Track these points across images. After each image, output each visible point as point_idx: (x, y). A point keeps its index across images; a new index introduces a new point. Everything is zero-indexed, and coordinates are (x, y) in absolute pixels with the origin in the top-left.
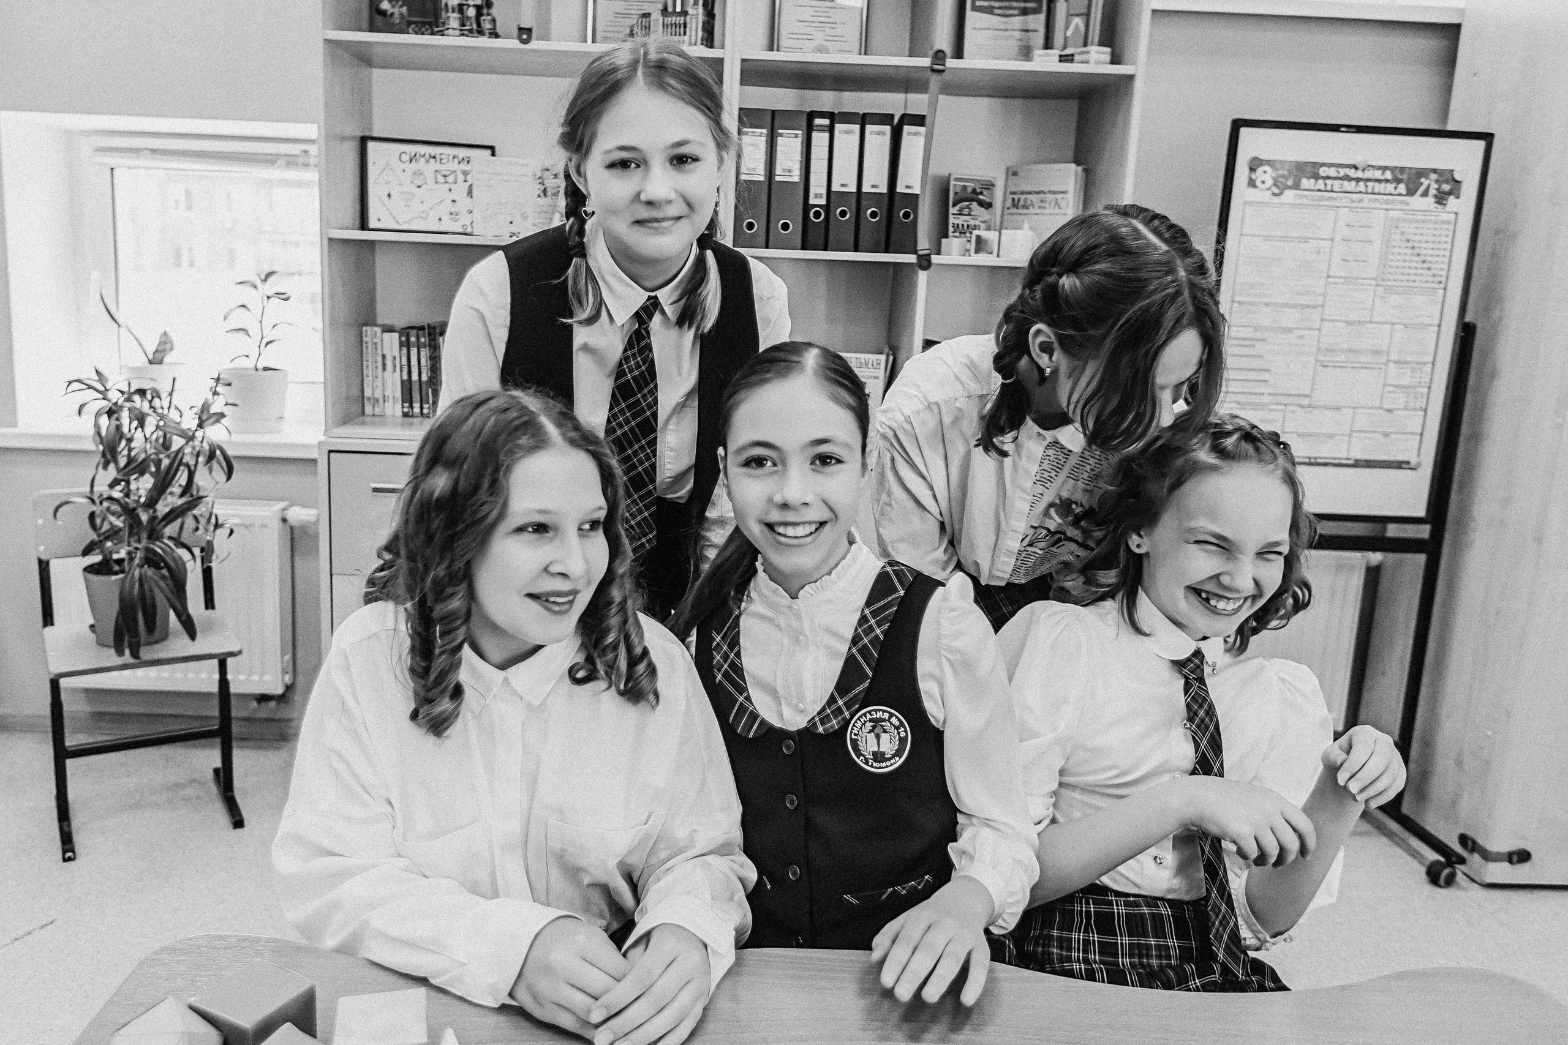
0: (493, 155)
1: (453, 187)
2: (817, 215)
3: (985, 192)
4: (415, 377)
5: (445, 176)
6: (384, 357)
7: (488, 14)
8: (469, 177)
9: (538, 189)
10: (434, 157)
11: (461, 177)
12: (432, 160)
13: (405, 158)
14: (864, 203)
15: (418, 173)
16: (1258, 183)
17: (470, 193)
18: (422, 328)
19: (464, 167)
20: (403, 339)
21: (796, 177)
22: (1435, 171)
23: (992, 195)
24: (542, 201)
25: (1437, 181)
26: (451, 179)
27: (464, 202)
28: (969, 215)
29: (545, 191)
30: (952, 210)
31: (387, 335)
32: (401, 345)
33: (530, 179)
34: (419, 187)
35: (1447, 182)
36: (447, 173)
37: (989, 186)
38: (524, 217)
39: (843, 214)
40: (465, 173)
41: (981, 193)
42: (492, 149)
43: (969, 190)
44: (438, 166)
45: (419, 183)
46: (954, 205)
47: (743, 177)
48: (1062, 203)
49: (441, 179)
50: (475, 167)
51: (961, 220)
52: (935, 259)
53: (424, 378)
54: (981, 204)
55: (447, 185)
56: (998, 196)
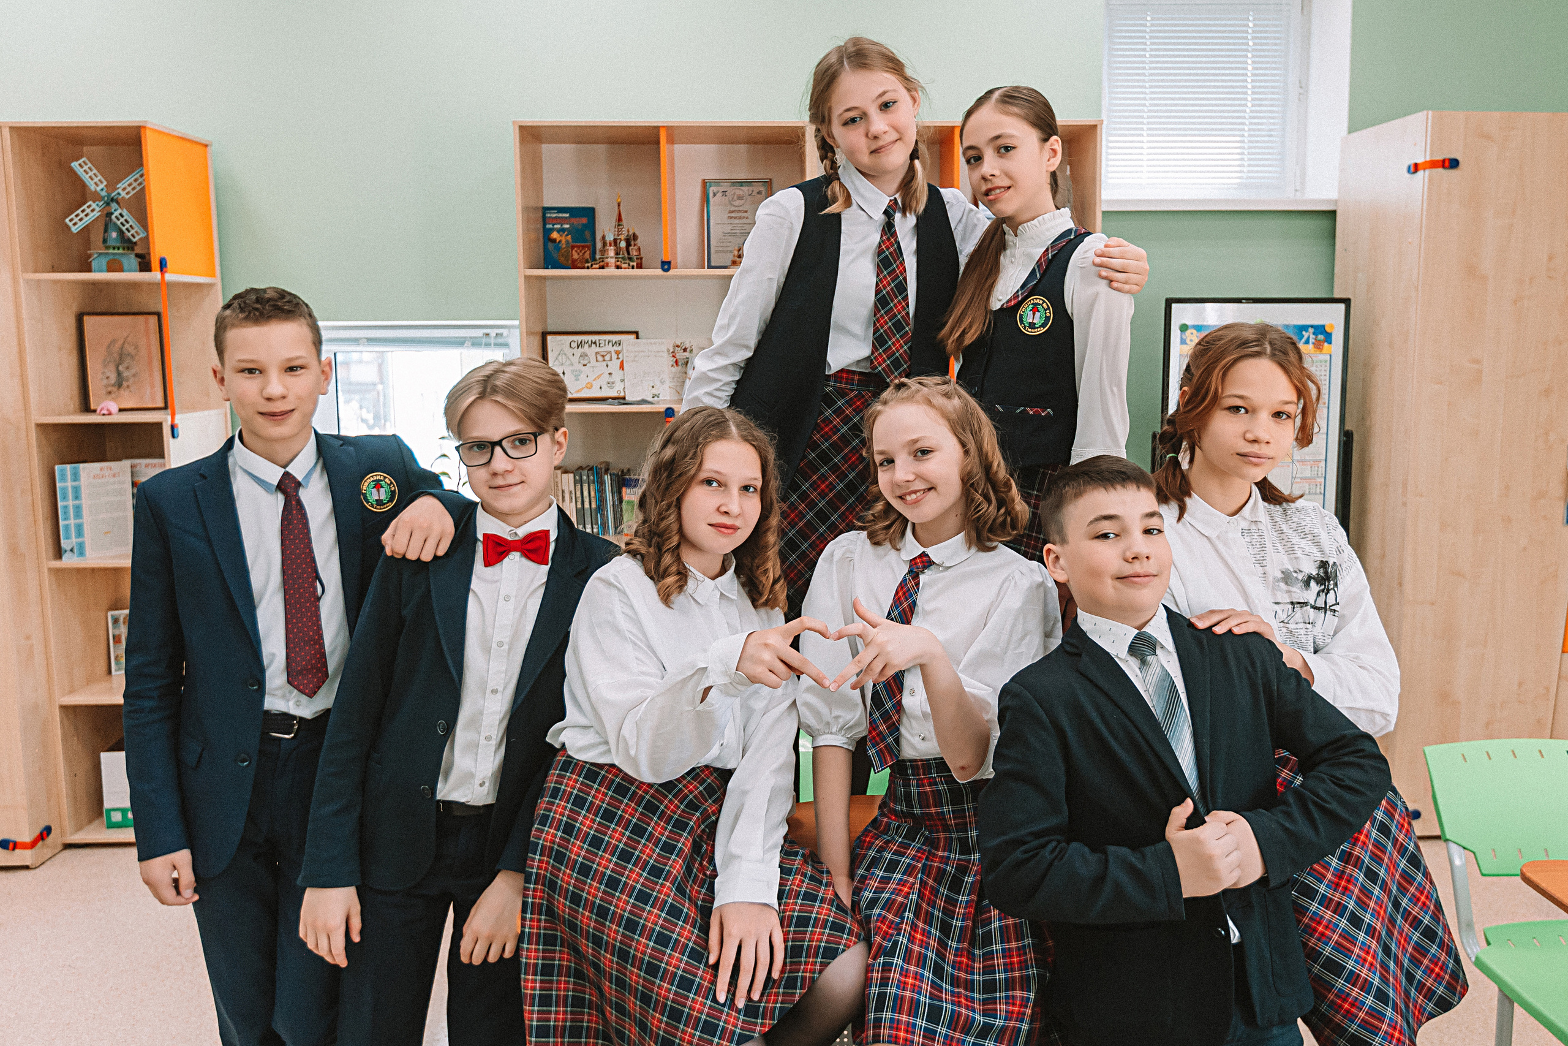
0: (638, 337)
1: (609, 364)
4: (587, 505)
5: (603, 356)
6: (563, 492)
7: (635, 245)
8: (620, 356)
9: (672, 360)
10: (595, 343)
11: (614, 356)
12: (593, 346)
13: (574, 345)
15: (584, 356)
16: (1188, 341)
17: (622, 367)
18: (591, 469)
19: (616, 348)
20: (577, 478)
22: (1312, 326)
24: (675, 369)
25: (1314, 334)
26: (607, 358)
27: (618, 375)
29: (676, 362)
31: (565, 476)
32: (575, 483)
33: (665, 354)
34: (585, 365)
35: (1321, 334)
36: (605, 354)
38: (662, 382)
40: (618, 353)
42: (637, 334)
44: (598, 349)
45: (585, 362)
49: (600, 358)
50: (625, 347)
53: (594, 506)
55: (604, 364)
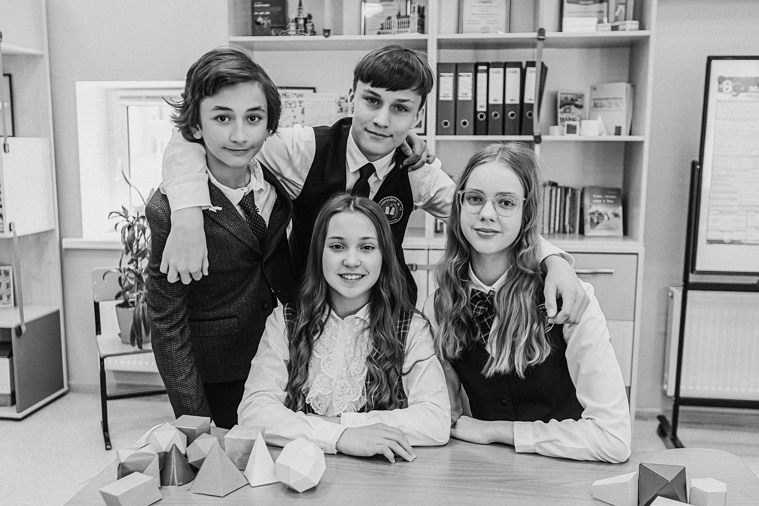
0: (315, 92)
1: (294, 109)
2: (482, 116)
3: (579, 100)
5: (290, 104)
7: (309, 23)
8: (302, 104)
10: (285, 95)
11: (298, 105)
14: (507, 109)
16: (724, 90)
17: (303, 112)
19: (300, 99)
21: (470, 97)
23: (582, 101)
26: (293, 106)
27: (299, 117)
28: (570, 112)
29: (340, 109)
30: (560, 110)
33: (333, 104)
36: (291, 102)
37: (581, 96)
39: (496, 115)
40: (300, 102)
41: (577, 101)
42: (314, 89)
43: (569, 99)
44: (287, 100)
46: (561, 107)
47: (441, 98)
48: (620, 104)
49: (288, 106)
50: (305, 99)
51: (565, 116)
52: (544, 138)
54: (577, 106)
55: (291, 109)
56: (587, 102)
